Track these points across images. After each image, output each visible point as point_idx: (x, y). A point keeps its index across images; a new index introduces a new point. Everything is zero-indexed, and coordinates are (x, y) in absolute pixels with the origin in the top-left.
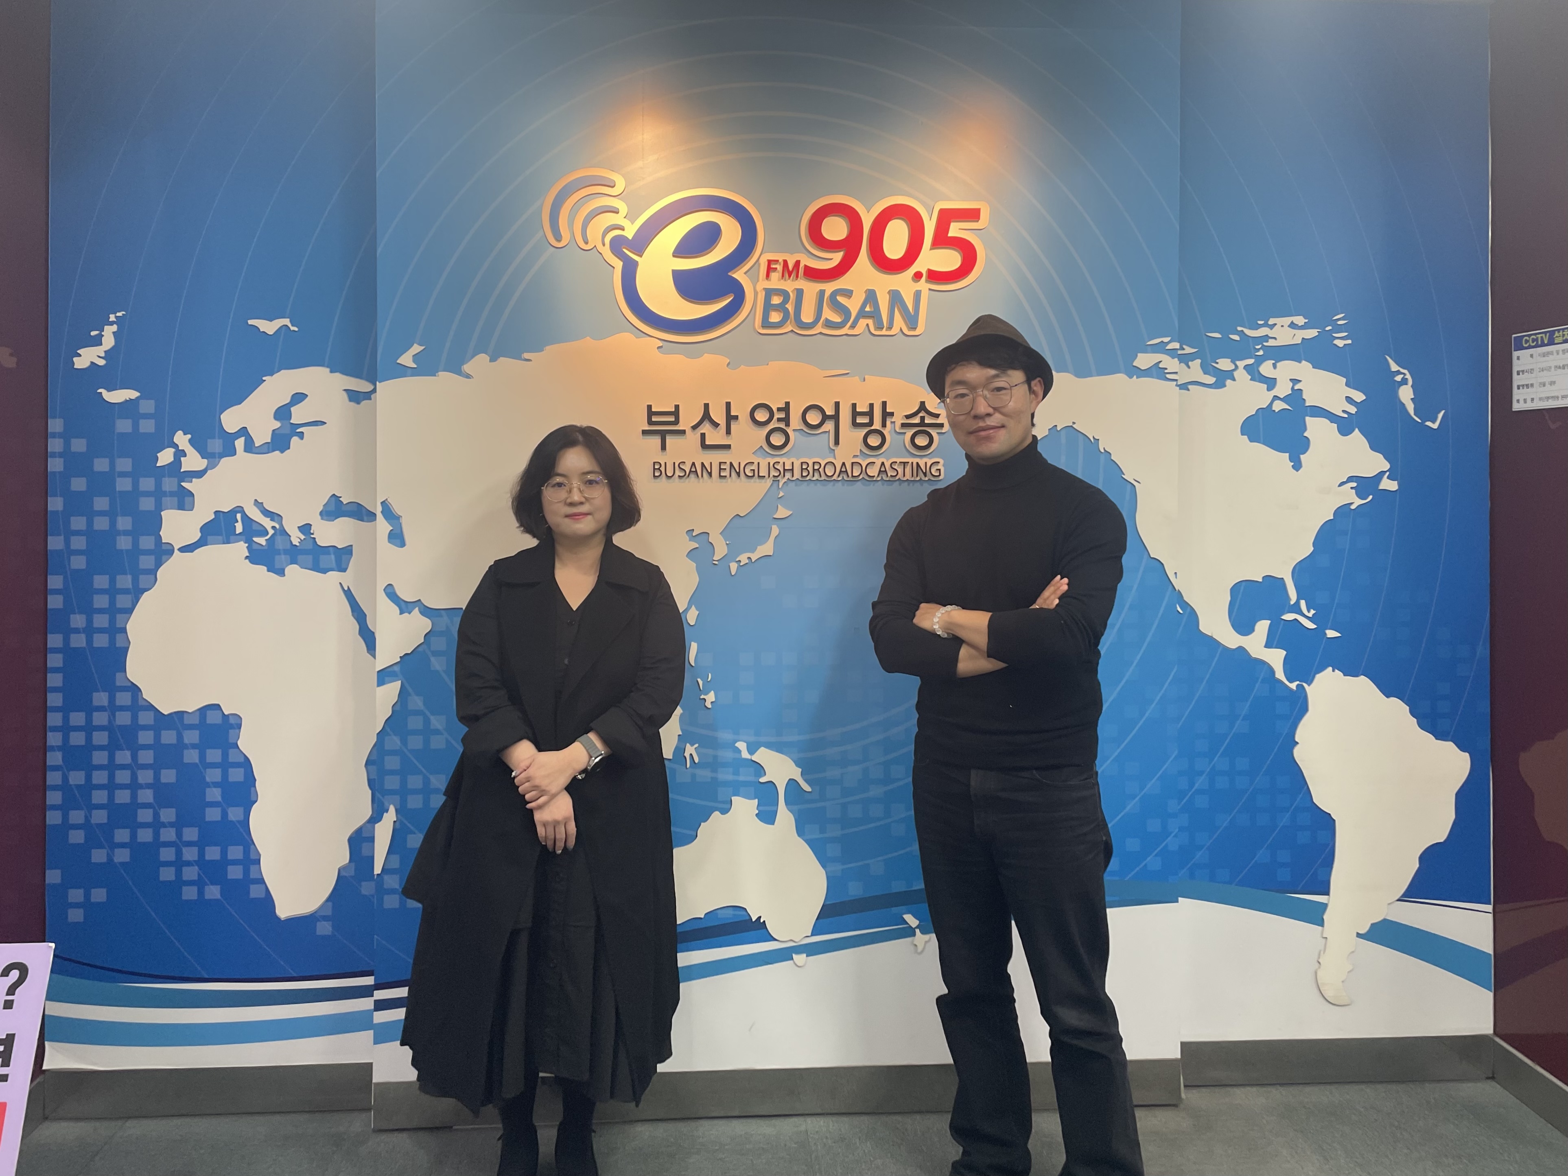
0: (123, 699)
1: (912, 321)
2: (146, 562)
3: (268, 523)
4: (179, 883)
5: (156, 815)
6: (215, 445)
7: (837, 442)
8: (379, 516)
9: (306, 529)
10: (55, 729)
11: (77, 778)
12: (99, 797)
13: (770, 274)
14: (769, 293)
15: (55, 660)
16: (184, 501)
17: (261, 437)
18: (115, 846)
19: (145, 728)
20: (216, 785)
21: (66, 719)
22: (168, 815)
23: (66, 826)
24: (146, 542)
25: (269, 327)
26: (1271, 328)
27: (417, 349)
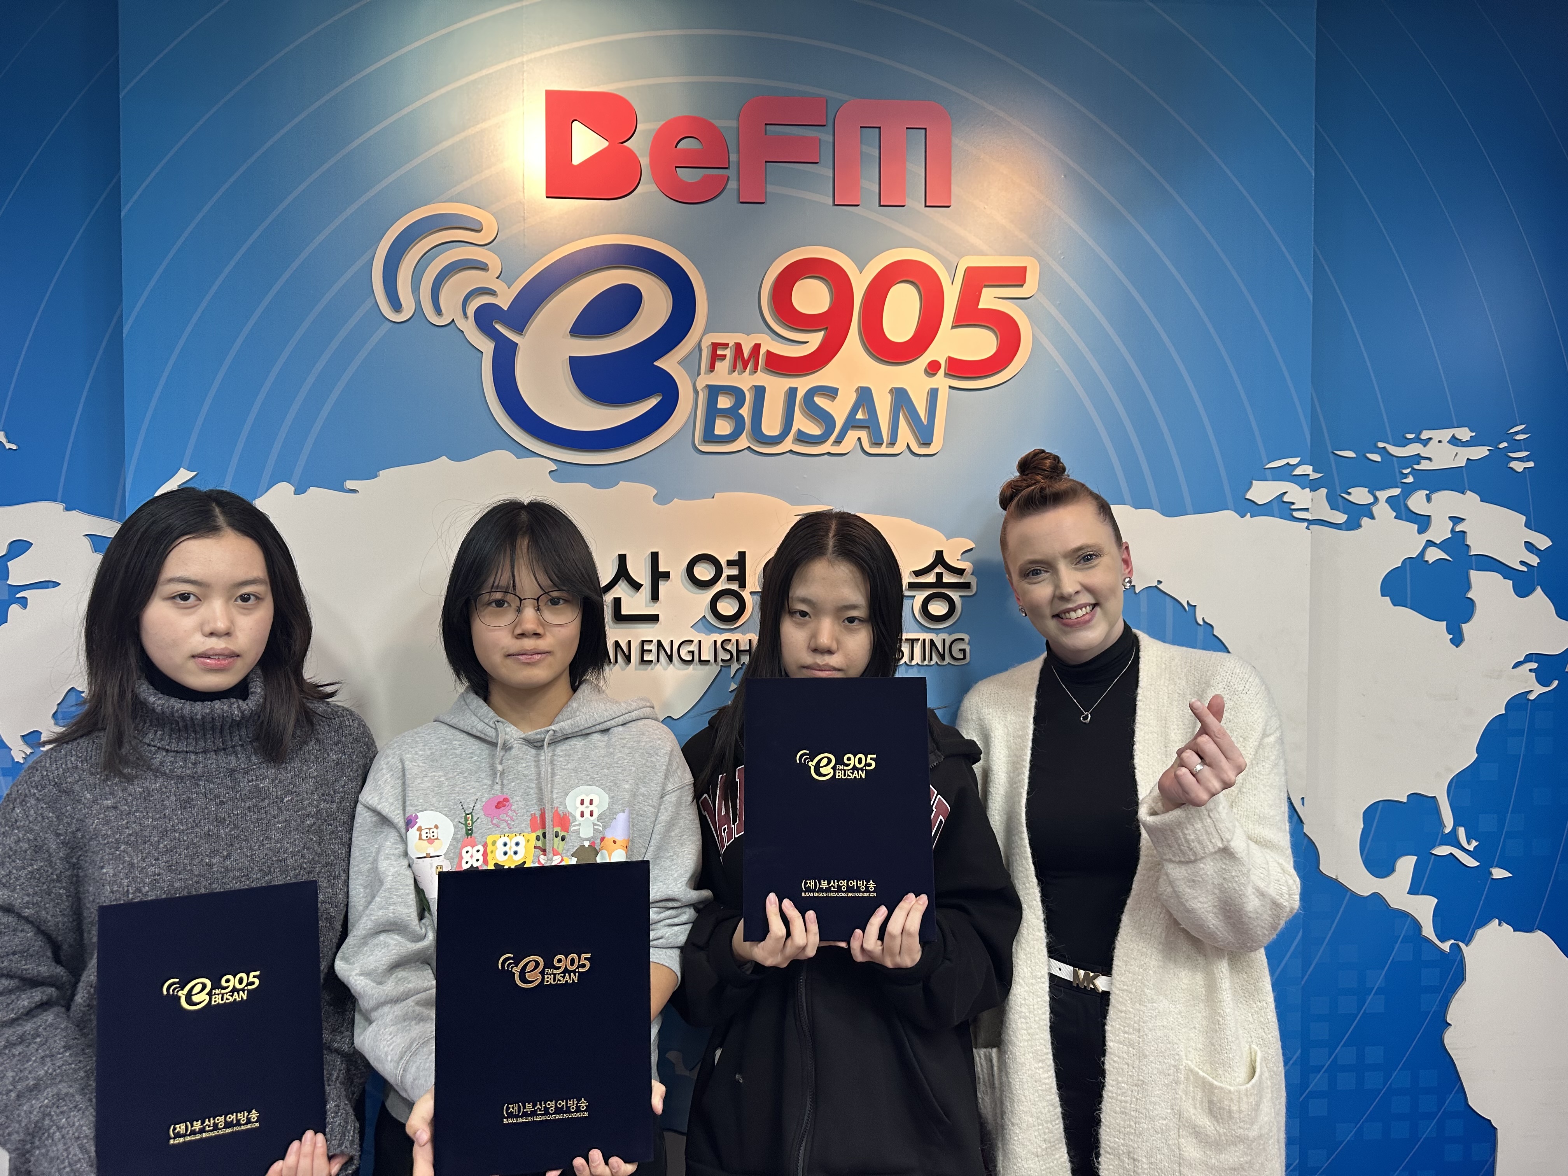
1: (924, 434)
9: (34, 738)
13: (716, 363)
14: (714, 391)
26: (1426, 442)
27: (184, 475)
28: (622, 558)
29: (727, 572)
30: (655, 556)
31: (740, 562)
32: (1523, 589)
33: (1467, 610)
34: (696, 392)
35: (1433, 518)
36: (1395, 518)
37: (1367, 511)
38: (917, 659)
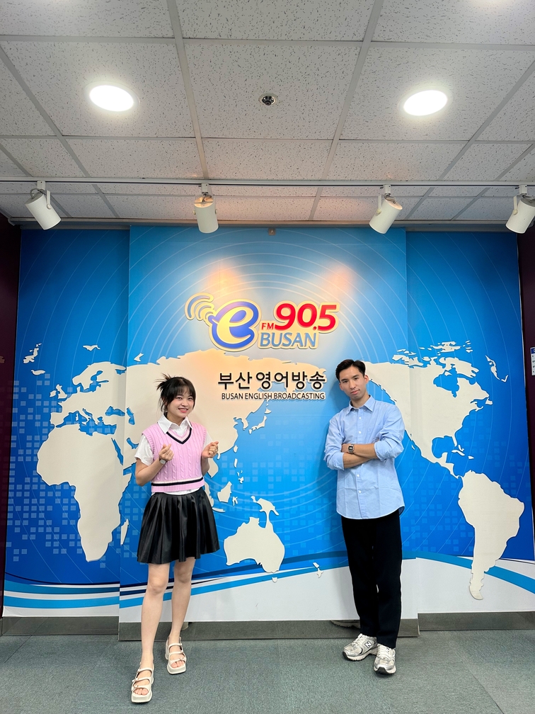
0: (35, 480)
1: (313, 344)
2: (45, 431)
3: (87, 417)
4: (52, 547)
5: (45, 523)
6: (70, 389)
7: (287, 386)
8: (126, 414)
9: (100, 419)
10: (11, 491)
11: (18, 508)
12: (26, 516)
13: (263, 328)
14: (263, 334)
15: (12, 466)
16: (59, 409)
17: (86, 386)
18: (30, 533)
19: (43, 490)
20: (66, 512)
21: (15, 487)
22: (49, 522)
23: (14, 526)
24: (45, 424)
25: (90, 348)
26: (443, 345)
27: (141, 355)
28: (241, 374)
29: (266, 377)
30: (248, 373)
31: (269, 374)
32: (472, 383)
33: (457, 388)
34: (258, 335)
35: (446, 364)
36: (436, 364)
37: (428, 362)
38: (313, 398)
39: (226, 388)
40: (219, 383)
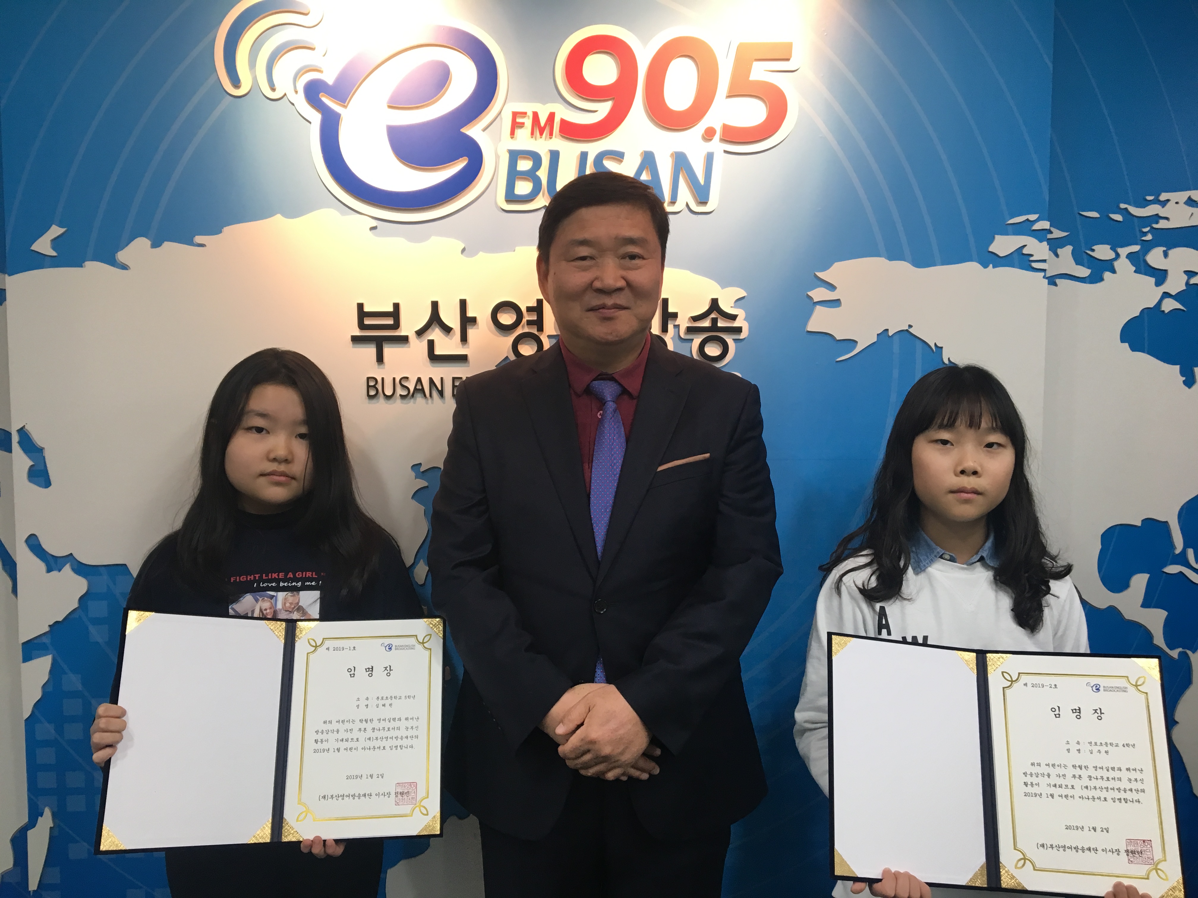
1: (701, 193)
8: (17, 446)
13: (516, 131)
14: (515, 156)
26: (1164, 203)
27: (56, 231)
28: (435, 305)
29: (527, 317)
30: (463, 304)
31: (538, 309)
34: (497, 157)
35: (1169, 273)
36: (1135, 272)
37: (1109, 266)
39: (380, 359)
40: (356, 340)
